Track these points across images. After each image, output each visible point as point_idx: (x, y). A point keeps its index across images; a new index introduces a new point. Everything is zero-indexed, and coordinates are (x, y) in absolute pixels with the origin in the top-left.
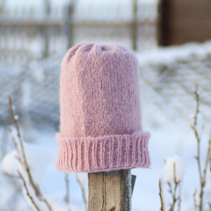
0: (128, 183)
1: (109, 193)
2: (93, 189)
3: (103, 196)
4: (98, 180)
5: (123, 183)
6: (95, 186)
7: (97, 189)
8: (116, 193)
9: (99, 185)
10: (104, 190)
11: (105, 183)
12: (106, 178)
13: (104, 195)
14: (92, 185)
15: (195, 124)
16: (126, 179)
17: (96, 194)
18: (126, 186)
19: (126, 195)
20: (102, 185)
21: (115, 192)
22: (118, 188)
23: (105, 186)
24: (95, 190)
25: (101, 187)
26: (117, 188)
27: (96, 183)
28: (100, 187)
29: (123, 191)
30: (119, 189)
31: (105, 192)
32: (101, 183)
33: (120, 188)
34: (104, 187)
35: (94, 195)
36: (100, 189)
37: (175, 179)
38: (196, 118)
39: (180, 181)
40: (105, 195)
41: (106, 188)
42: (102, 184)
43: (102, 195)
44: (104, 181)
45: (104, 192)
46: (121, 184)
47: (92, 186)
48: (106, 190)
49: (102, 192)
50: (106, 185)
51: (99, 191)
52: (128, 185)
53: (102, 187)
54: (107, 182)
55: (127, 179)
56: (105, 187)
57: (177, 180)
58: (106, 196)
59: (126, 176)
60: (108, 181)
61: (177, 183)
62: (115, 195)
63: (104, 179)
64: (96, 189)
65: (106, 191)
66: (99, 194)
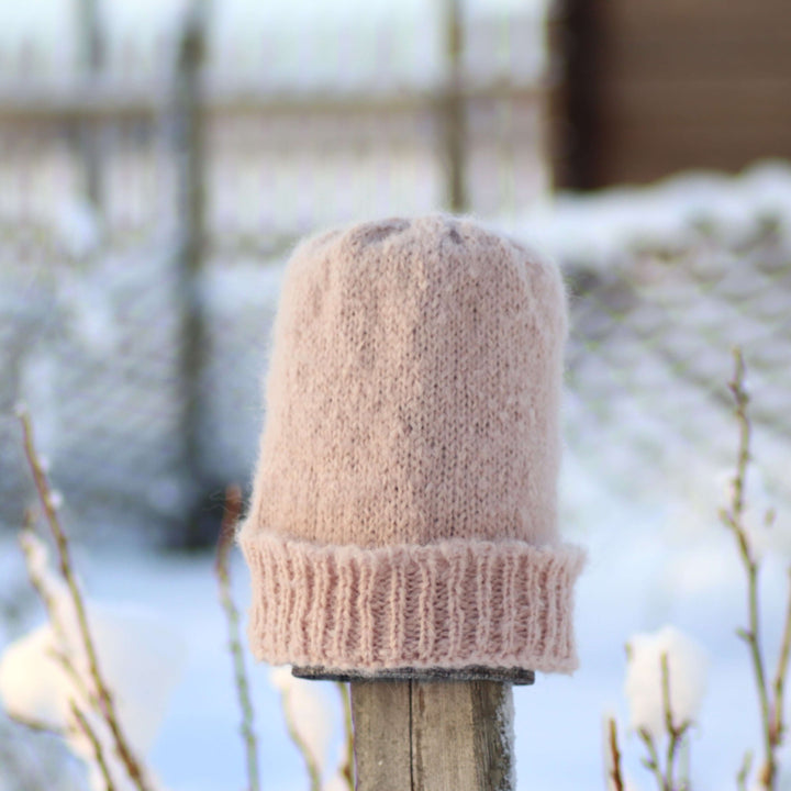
0: (503, 733)
1: (433, 770)
2: (373, 757)
3: (412, 784)
4: (392, 724)
5: (483, 734)
6: (380, 748)
7: (390, 757)
8: (460, 771)
9: (394, 742)
10: (415, 761)
11: (419, 736)
12: (421, 715)
13: (416, 781)
14: (370, 742)
15: (739, 505)
16: (496, 719)
17: (383, 774)
18: (498, 744)
19: (499, 778)
20: (407, 741)
21: (456, 767)
22: (469, 752)
23: (418, 744)
24: (380, 763)
25: (402, 748)
26: (463, 752)
27: (383, 735)
28: (399, 751)
29: (486, 763)
30: (472, 754)
31: (420, 769)
32: (402, 734)
33: (476, 751)
34: (415, 750)
35: (376, 782)
36: (397, 758)
37: (669, 717)
38: (739, 484)
39: (686, 726)
40: (420, 780)
41: (423, 753)
42: (407, 737)
43: (408, 778)
44: (414, 727)
45: (416, 770)
46: (478, 736)
47: (371, 748)
48: (424, 759)
49: (408, 769)
50: (423, 742)
51: (397, 764)
52: (504, 741)
53: (408, 750)
54: (425, 729)
55: (500, 719)
56: (419, 749)
57: (677, 723)
58: (424, 782)
59: (496, 707)
60: (429, 729)
61: (675, 734)
62: (456, 776)
63: (415, 720)
64: (384, 757)
65: (424, 765)
66: (397, 776)
